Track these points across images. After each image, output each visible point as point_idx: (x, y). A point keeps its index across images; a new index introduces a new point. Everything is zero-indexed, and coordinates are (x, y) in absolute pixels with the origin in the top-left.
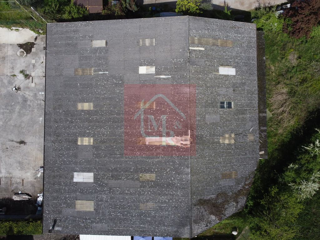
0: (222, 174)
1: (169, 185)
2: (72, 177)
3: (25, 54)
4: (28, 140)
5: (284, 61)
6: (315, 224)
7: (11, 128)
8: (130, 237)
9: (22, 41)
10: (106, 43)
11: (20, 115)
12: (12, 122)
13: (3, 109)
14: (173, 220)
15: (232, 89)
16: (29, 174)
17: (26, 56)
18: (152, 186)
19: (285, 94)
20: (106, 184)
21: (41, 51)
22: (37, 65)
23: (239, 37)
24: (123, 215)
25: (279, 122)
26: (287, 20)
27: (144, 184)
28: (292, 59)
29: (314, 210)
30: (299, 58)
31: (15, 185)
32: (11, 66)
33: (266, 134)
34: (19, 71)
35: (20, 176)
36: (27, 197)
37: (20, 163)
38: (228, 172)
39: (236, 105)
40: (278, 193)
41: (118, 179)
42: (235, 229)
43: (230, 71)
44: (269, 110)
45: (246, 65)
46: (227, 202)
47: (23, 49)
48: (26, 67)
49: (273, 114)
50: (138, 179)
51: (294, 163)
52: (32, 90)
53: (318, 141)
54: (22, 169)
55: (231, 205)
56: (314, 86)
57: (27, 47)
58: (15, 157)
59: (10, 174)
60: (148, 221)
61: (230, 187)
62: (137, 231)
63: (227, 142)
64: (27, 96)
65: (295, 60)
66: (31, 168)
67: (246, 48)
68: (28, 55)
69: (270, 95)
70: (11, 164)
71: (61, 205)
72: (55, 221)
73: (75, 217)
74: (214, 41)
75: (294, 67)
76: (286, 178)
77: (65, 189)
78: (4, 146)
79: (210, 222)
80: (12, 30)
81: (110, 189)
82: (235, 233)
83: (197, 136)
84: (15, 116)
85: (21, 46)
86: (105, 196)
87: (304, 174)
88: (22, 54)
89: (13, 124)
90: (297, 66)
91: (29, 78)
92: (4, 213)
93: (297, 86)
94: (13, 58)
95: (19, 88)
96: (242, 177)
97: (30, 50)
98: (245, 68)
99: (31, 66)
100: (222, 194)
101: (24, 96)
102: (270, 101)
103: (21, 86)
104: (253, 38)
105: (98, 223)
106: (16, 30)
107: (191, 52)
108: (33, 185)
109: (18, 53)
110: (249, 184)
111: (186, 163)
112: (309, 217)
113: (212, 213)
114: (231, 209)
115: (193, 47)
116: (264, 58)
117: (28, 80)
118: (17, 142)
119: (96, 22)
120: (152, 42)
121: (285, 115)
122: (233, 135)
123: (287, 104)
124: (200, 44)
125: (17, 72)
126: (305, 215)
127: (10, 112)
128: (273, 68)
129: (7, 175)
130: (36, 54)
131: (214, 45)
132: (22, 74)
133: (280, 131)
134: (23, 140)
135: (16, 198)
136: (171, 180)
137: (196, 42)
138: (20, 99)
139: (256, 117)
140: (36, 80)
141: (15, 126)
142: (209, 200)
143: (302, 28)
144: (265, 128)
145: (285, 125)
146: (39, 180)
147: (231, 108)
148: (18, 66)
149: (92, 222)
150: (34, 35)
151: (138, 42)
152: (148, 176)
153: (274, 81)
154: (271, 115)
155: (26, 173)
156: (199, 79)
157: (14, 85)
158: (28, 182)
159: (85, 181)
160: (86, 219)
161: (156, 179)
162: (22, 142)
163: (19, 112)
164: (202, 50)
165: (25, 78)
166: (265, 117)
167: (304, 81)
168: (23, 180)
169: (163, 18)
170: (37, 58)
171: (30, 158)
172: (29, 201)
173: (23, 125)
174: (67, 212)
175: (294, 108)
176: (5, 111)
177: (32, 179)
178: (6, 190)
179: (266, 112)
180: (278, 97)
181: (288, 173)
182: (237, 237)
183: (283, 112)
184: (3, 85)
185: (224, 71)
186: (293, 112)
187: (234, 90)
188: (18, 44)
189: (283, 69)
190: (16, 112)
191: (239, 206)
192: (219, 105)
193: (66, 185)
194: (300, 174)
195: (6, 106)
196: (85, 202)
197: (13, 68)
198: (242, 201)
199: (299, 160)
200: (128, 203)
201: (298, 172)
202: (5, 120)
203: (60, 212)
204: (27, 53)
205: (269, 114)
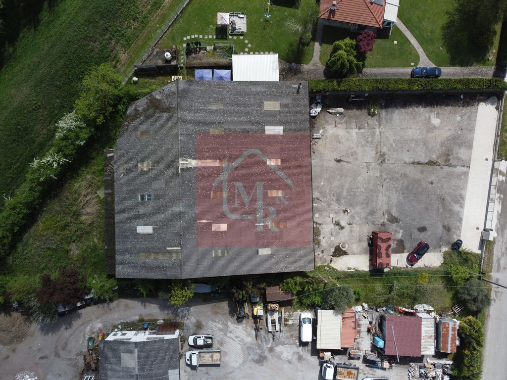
0: (150, 135)
1: (198, 125)
2: (284, 130)
3: (340, 245)
4: (333, 164)
5: (84, 248)
6: (58, 88)
7: (349, 175)
8: (234, 80)
9: (344, 258)
10: (258, 252)
11: (342, 186)
12: (349, 179)
13: (358, 192)
14: (193, 95)
15: (140, 213)
16: (331, 132)
17: (339, 244)
18: (213, 123)
19: (83, 214)
20: (253, 124)
21: (326, 249)
22: (329, 235)
23: (133, 263)
24: (238, 98)
25: (90, 185)
26: (83, 287)
27: (220, 125)
28: (75, 250)
29: (58, 101)
30: (68, 252)
31: (343, 121)
32: (353, 233)
33: (106, 173)
34: (346, 229)
35: (338, 130)
36: (331, 111)
37: (340, 142)
38: (144, 137)
39: (136, 198)
40: (96, 118)
41: (243, 129)
42: (135, 83)
43: (142, 229)
44: (100, 197)
45: (126, 237)
46: (145, 110)
47: (343, 250)
48: (339, 233)
49: (96, 193)
50: (225, 129)
51: (79, 146)
52: (332, 210)
53: (54, 167)
54: (337, 137)
55: (142, 108)
56: (53, 223)
57: (339, 252)
58: (345, 147)
59: (348, 132)
60: (216, 93)
61: (142, 123)
62: (225, 85)
63: (145, 164)
64: (337, 205)
65: (73, 248)
66: (329, 137)
67: (126, 253)
68: (338, 245)
69: (99, 212)
70: (348, 140)
71: (293, 106)
72: (298, 92)
73: (280, 96)
74: (157, 257)
75: (74, 242)
76: (88, 132)
77: (291, 120)
78: (354, 158)
79: (160, 93)
80: (354, 269)
81: (250, 121)
82: (135, 79)
83: (173, 168)
84: (347, 186)
85: (345, 253)
86: (255, 114)
87: (72, 135)
88: (344, 246)
89: (348, 178)
90: (70, 243)
91: (336, 222)
92: (352, 96)
93: (71, 223)
94: (352, 241)
95: (345, 212)
96: (131, 132)
97: (336, 249)
98: (128, 233)
99: (334, 234)
100: (149, 117)
101: (339, 204)
102: (99, 206)
103: (342, 214)
104: (119, 264)
105: (260, 92)
106: (350, 269)
107: (179, 245)
108: (327, 122)
109: (347, 246)
110: (124, 126)
111: (182, 144)
112: (63, 95)
113: (159, 101)
114: (141, 103)
115: (177, 250)
116: (106, 247)
117: (337, 220)
118: (343, 161)
119: (268, 272)
120: (216, 253)
121: (84, 193)
122: (139, 170)
123: (82, 204)
124: (171, 252)
125: (347, 227)
126: (66, 96)
127: (351, 189)
128: (96, 240)
129: (350, 130)
130: (330, 246)
131: (158, 254)
132: (342, 226)
133: (89, 177)
134: (338, 163)
135: (341, 110)
136: (195, 129)
137: (174, 255)
138: (343, 202)
139: (116, 189)
140: (329, 220)
141: (346, 176)
142: (162, 112)
143: (69, 277)
144: (107, 178)
145: (84, 183)
146: (321, 127)
147: (141, 195)
148: (346, 234)
149: (265, 92)
150: (333, 265)
151: (228, 253)
152: (217, 132)
153: (95, 226)
154: (98, 192)
155: (333, 133)
156: (172, 220)
157: (349, 215)
158: (331, 124)
159: (272, 127)
160: (270, 94)
161: (209, 130)
162: (339, 161)
163: (343, 189)
164: (169, 247)
165: (339, 223)
166: (106, 189)
167: (64, 228)
168: (336, 126)
169: (205, 276)
170: (329, 242)
171: (330, 146)
172: (330, 107)
173: (338, 177)
174: (288, 101)
175: (75, 200)
176: (356, 190)
177: (328, 127)
178: (351, 117)
179: (105, 194)
180: (91, 211)
181: (86, 136)
182: (133, 74)
183: (85, 196)
184: (359, 215)
185: (147, 229)
186: (76, 196)
187: (138, 212)
188: (348, 255)
189: (85, 240)
190: (346, 189)
191: (134, 106)
192: (152, 198)
193: (290, 123)
194: (75, 136)
195: (355, 194)
196: (272, 109)
197: (351, 231)
198: (131, 111)
199: (75, 149)
200: (233, 109)
201: (77, 137)
202: (355, 181)
203: (294, 100)
204: (339, 246)
205: (101, 193)
